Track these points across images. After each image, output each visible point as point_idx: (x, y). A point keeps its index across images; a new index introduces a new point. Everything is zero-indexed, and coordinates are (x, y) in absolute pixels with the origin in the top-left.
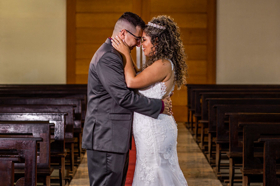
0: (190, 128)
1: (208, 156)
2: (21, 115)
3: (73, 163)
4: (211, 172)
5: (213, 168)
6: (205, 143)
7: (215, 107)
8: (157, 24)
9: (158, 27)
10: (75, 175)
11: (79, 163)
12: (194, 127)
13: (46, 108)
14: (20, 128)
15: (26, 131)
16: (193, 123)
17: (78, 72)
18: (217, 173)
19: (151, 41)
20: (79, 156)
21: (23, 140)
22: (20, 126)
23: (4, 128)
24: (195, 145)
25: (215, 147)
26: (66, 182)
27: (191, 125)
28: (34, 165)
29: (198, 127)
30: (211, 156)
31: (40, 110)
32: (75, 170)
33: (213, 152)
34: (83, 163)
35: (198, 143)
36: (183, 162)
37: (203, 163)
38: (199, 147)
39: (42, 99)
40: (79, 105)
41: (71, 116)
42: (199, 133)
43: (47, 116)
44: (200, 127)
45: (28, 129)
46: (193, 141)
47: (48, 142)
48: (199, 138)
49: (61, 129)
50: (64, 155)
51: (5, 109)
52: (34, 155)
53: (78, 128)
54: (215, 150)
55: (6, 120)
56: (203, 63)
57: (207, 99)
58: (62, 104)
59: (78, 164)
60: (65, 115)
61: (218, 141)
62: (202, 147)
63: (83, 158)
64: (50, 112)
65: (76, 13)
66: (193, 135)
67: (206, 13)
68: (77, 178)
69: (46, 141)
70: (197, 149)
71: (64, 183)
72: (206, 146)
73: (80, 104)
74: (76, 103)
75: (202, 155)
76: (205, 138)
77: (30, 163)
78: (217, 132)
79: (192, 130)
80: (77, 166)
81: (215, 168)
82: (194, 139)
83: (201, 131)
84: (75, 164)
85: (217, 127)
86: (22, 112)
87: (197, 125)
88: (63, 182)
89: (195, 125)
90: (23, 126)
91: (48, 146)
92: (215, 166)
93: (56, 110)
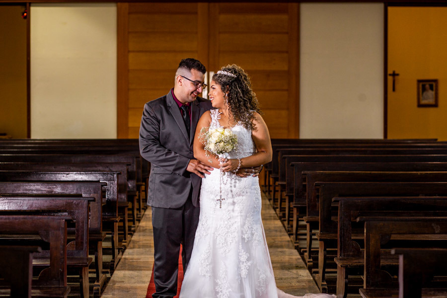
0: (266, 191)
1: (286, 223)
2: (68, 174)
3: (127, 232)
4: (288, 241)
5: (290, 237)
6: (282, 209)
7: (292, 166)
8: (228, 72)
9: (229, 74)
10: (130, 244)
11: (134, 231)
12: (271, 191)
13: (96, 167)
14: (68, 188)
15: (75, 192)
16: (270, 186)
17: (130, 125)
18: (294, 243)
19: (222, 89)
20: (134, 224)
21: (74, 200)
22: (68, 186)
23: (50, 188)
24: (272, 212)
25: (293, 214)
26: (119, 251)
27: (267, 187)
28: (85, 228)
29: (275, 191)
30: (288, 224)
31: (89, 169)
32: (129, 239)
33: (290, 219)
34: (137, 232)
35: (275, 209)
37: (281, 231)
38: (276, 214)
39: (90, 156)
40: (133, 163)
41: (124, 176)
42: (276, 198)
43: (98, 175)
44: (278, 191)
45: (77, 189)
46: (270, 207)
47: (100, 204)
48: (276, 203)
49: (113, 191)
50: (117, 219)
51: (47, 168)
52: (86, 217)
53: (132, 190)
54: (292, 217)
55: (50, 180)
56: (284, 113)
57: (284, 156)
58: (113, 162)
59: (132, 233)
60: (118, 174)
61: (296, 204)
62: (280, 214)
63: (138, 226)
64: (100, 171)
65: (129, 52)
66: (270, 200)
67: (287, 52)
68: (131, 248)
69: (97, 203)
70: (274, 216)
71: (117, 253)
72: (284, 212)
73: (135, 163)
74: (130, 161)
75: (278, 223)
76: (283, 203)
77: (81, 224)
78: (294, 194)
79: (269, 194)
80: (132, 235)
81: (292, 237)
82: (271, 204)
83: (278, 195)
84: (129, 232)
85: (294, 189)
86: (68, 170)
87: (275, 188)
88: (116, 251)
89: (272, 189)
90: (71, 186)
91: (100, 209)
92: (292, 234)
93: (107, 169)
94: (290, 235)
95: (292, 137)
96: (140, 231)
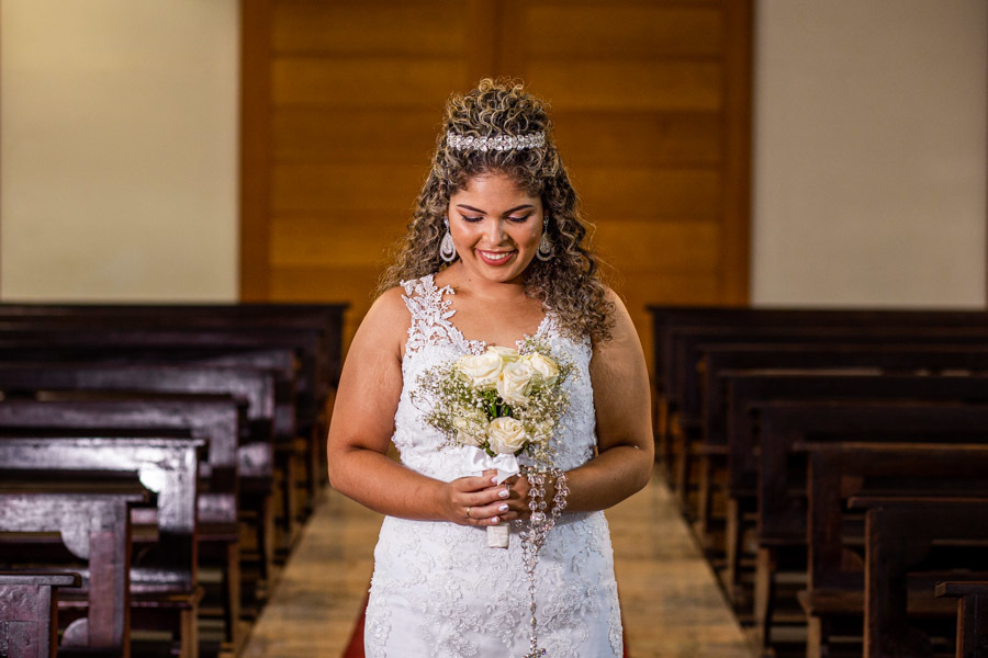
1: (728, 575)
3: (236, 608)
5: (744, 630)
7: (755, 413)
11: (261, 604)
13: (140, 410)
17: (277, 261)
20: (264, 575)
24: (680, 528)
30: (737, 579)
31: (117, 417)
36: (636, 599)
37: (710, 604)
40: (265, 392)
46: (673, 510)
47: (123, 565)
53: (260, 474)
56: (707, 231)
59: (255, 610)
60: (199, 450)
62: (705, 539)
65: (274, 55)
67: (718, 58)
70: (686, 546)
74: (255, 385)
75: (702, 573)
78: (760, 494)
80: (251, 619)
81: (752, 631)
84: (245, 611)
85: (761, 478)
92: (752, 623)
94: (746, 625)
95: (730, 299)
96: (284, 601)
